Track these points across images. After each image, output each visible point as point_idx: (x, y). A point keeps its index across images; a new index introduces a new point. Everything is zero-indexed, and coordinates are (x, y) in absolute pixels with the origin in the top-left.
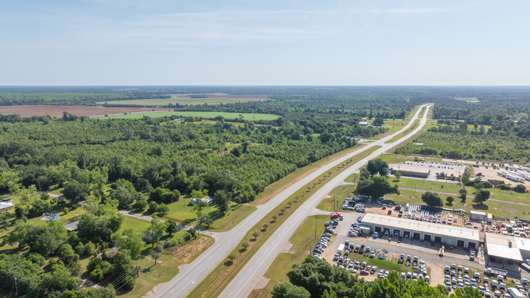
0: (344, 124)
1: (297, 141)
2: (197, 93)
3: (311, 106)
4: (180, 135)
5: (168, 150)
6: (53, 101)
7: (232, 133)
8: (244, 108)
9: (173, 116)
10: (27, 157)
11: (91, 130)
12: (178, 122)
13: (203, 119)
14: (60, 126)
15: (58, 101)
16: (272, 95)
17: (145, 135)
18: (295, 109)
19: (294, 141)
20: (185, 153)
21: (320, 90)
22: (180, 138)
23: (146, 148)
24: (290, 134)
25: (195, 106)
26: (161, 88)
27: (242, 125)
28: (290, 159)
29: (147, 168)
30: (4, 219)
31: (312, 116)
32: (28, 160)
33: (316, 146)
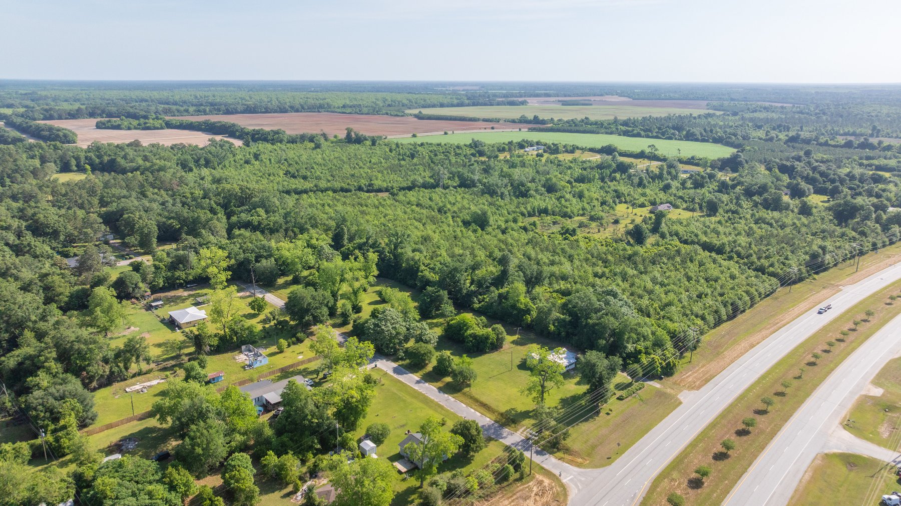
0: (887, 175)
1: (776, 214)
2: (575, 95)
3: (801, 128)
4: (529, 184)
5: (501, 215)
6: (344, 107)
7: (632, 185)
8: (659, 129)
9: (523, 140)
10: (259, 216)
11: (381, 163)
12: (531, 152)
13: (578, 148)
14: (338, 152)
15: (351, 107)
16: (715, 103)
17: (467, 180)
18: (767, 135)
19: (769, 212)
20: (534, 224)
21: (817, 93)
22: (528, 191)
23: (464, 207)
24: (760, 194)
25: (568, 122)
26: (513, 86)
27: (654, 166)
28: (762, 261)
29: (447, 267)
30: (180, 348)
31: (808, 153)
32: (259, 222)
33: (823, 231)
